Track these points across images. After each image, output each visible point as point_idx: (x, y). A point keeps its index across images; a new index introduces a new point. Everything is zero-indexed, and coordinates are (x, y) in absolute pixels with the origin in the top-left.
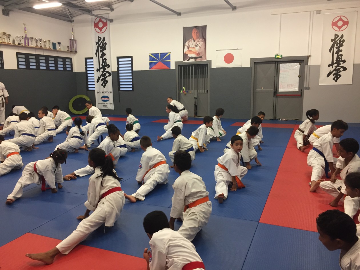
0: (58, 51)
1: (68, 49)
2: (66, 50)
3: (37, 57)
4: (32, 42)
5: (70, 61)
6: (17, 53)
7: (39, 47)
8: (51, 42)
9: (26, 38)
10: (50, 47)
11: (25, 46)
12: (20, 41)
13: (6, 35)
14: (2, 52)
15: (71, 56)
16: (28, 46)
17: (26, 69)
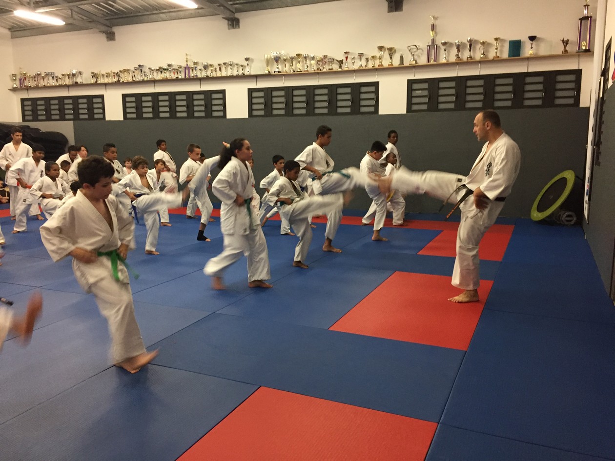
0: (528, 59)
1: (565, 47)
2: (560, 50)
3: (461, 82)
4: (446, 52)
5: (572, 77)
6: (409, 81)
7: (465, 59)
8: (503, 41)
9: (433, 47)
10: (498, 55)
11: (429, 63)
12: (413, 55)
13: (385, 50)
14: (378, 83)
15: (580, 64)
16: (435, 63)
17: (428, 110)
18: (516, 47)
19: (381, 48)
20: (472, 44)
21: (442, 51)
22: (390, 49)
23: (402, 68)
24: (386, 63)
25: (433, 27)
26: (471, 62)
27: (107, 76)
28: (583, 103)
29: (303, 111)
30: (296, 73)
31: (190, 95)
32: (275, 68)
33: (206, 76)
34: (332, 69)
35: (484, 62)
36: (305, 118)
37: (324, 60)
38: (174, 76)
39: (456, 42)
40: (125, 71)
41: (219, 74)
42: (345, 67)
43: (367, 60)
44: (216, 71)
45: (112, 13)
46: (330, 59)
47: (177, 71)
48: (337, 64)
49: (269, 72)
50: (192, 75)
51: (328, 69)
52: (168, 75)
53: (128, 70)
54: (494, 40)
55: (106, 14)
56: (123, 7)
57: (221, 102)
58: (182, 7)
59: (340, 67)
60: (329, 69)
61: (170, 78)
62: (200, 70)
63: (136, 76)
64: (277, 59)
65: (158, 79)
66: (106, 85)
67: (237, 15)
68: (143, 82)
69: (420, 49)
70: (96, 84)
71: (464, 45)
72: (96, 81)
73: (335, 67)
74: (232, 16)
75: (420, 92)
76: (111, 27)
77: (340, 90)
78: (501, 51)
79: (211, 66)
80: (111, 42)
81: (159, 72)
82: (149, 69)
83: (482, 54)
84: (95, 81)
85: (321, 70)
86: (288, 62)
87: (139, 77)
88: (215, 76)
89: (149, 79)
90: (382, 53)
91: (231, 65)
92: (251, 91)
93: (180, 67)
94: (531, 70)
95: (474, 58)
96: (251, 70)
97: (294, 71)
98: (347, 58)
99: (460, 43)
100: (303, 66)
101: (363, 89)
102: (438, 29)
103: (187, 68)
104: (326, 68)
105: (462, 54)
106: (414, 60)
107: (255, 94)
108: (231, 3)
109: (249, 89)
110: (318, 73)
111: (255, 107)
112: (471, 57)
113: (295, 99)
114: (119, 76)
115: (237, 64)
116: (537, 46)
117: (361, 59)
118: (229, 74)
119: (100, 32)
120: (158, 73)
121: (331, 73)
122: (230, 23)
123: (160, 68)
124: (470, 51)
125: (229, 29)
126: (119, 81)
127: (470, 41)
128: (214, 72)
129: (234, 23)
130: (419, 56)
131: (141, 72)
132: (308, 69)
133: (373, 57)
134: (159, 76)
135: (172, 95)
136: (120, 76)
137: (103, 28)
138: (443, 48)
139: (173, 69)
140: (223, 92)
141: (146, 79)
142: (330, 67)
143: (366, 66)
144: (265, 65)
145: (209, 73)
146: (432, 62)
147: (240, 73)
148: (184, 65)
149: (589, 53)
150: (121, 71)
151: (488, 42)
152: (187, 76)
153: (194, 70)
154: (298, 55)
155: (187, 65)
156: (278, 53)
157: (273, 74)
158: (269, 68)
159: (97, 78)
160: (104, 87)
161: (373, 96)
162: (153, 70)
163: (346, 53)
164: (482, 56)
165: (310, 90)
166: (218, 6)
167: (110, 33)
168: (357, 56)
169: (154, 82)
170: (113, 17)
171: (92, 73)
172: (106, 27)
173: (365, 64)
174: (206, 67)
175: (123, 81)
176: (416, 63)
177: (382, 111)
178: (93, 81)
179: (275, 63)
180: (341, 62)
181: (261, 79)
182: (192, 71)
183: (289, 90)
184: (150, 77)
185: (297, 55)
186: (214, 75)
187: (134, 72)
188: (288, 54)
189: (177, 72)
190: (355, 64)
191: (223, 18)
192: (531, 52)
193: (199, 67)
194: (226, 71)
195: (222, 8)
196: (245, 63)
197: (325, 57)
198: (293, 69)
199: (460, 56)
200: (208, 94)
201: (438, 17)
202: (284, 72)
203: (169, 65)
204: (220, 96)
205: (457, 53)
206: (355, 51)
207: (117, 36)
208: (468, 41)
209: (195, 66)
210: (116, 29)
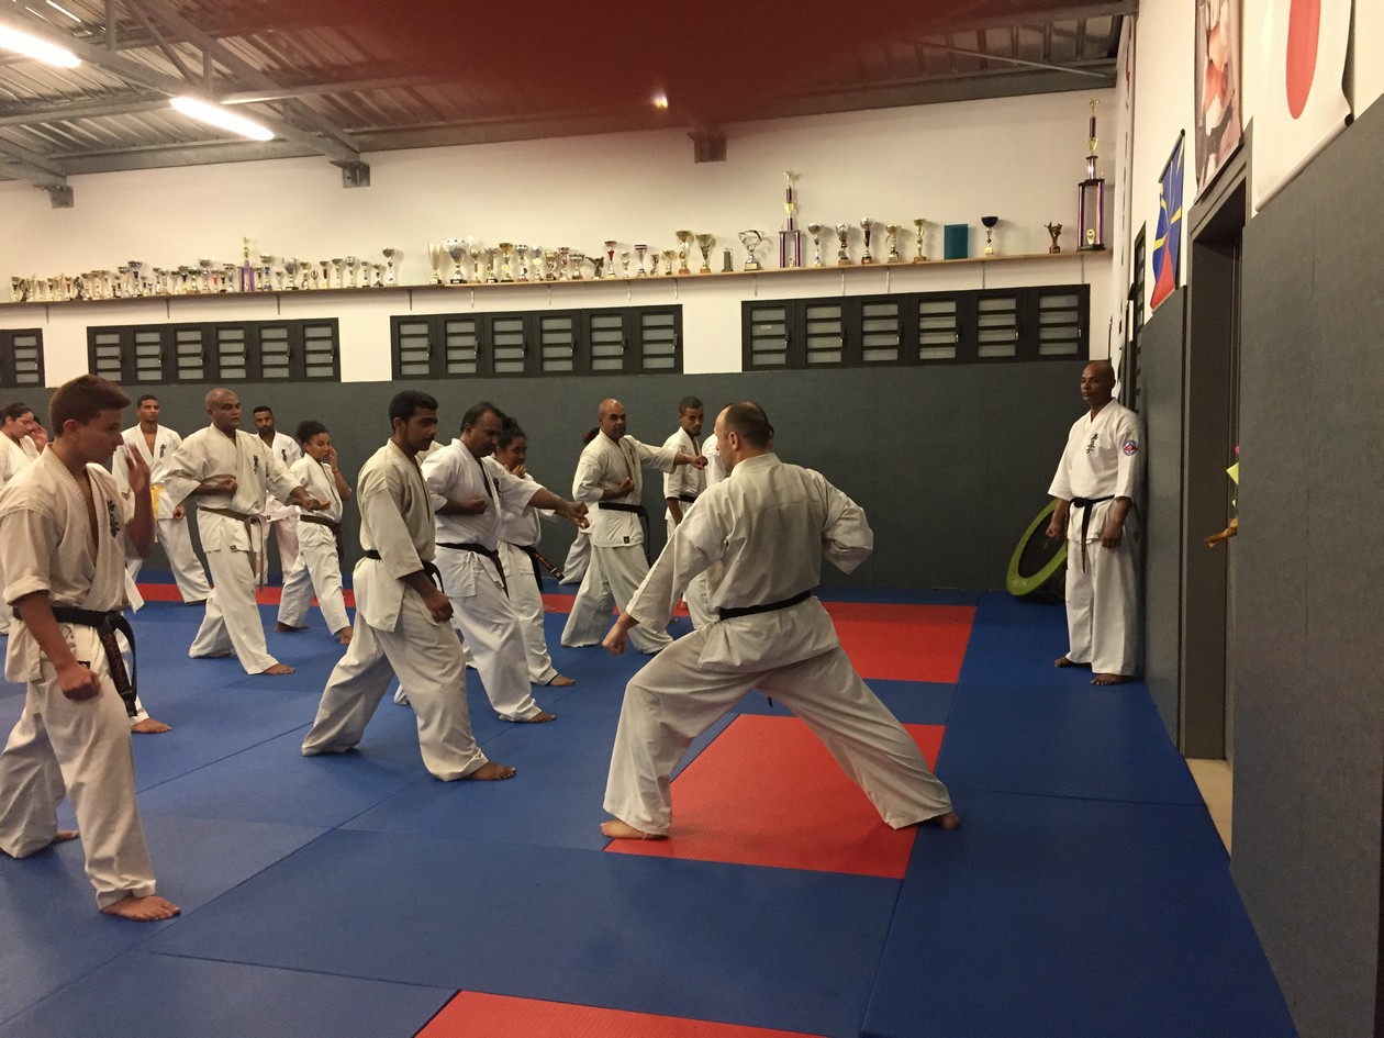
0: (983, 263)
1: (1055, 240)
2: (1044, 245)
3: (852, 308)
4: (819, 246)
5: (1072, 301)
6: (744, 304)
7: (858, 262)
8: (931, 225)
9: (791, 235)
10: (923, 254)
11: (785, 269)
12: (752, 251)
13: (693, 239)
14: (679, 307)
15: (1086, 277)
16: (797, 268)
17: (789, 365)
18: (958, 239)
19: (683, 235)
20: (870, 230)
21: (811, 245)
22: (704, 238)
23: (728, 277)
24: (695, 266)
25: (790, 196)
26: (870, 268)
27: (51, 287)
28: (1097, 352)
29: (519, 367)
30: (499, 283)
31: (253, 330)
32: (450, 274)
33: (294, 288)
34: (579, 277)
35: (896, 268)
36: (524, 380)
37: (561, 257)
38: (214, 288)
39: (839, 226)
40: (95, 274)
41: (322, 284)
42: (607, 275)
43: (655, 259)
44: (315, 278)
45: (67, 147)
46: (575, 255)
47: (223, 276)
48: (589, 266)
49: (440, 282)
50: (258, 284)
51: (570, 277)
52: (200, 285)
53: (104, 273)
54: (913, 223)
55: (51, 147)
56: (94, 134)
57: (327, 345)
58: (235, 136)
59: (598, 273)
60: (574, 278)
61: (206, 292)
62: (278, 274)
63: (123, 286)
64: (457, 254)
65: (176, 293)
66: (47, 306)
67: (365, 158)
68: (139, 301)
69: (765, 239)
70: (23, 306)
71: (854, 231)
72: (24, 298)
73: (587, 273)
74: (352, 160)
75: (769, 327)
76: (65, 177)
77: (598, 322)
78: (930, 247)
79: (304, 265)
80: (63, 210)
81: (180, 280)
82: (156, 270)
83: (893, 252)
84: (21, 297)
85: (555, 279)
86: (482, 260)
87: (129, 290)
88: (314, 288)
89: (154, 293)
90: (687, 245)
91: (350, 265)
92: (397, 322)
93: (230, 267)
94: (992, 284)
95: (876, 261)
96: (396, 277)
97: (496, 281)
98: (611, 253)
99: (845, 230)
100: (515, 270)
101: (649, 320)
102: (800, 199)
103: (246, 270)
104: (567, 275)
105: (852, 250)
106: (754, 261)
107: (406, 329)
108: (351, 131)
109: (392, 318)
110: (549, 286)
111: (406, 356)
112: (869, 258)
113: (500, 340)
114: (80, 286)
115: (364, 264)
116: (1001, 237)
117: (641, 257)
118: (347, 284)
119: (36, 186)
120: (176, 280)
121: (578, 285)
122: (348, 174)
123: (182, 269)
124: (867, 245)
125: (345, 187)
126: (80, 297)
127: (867, 225)
128: (311, 280)
129: (357, 174)
130: (764, 254)
131: (136, 277)
132: (528, 276)
133: (668, 253)
134: (178, 288)
135: (210, 331)
136: (82, 287)
137: (46, 179)
138: (812, 237)
139: (214, 272)
140: (333, 324)
141: (146, 293)
142: (576, 274)
143: (652, 272)
144: (430, 266)
145: (298, 282)
146: (791, 267)
147: (373, 282)
148: (239, 262)
149: (1102, 252)
150: (85, 276)
151: (903, 227)
152: (247, 288)
153: (264, 276)
154: (505, 246)
155: (247, 262)
156: (460, 241)
157: (449, 285)
158: (438, 271)
159: (27, 290)
160: (44, 312)
161: (669, 334)
162: (163, 274)
163: (609, 243)
164: (892, 256)
165: (533, 322)
166: (320, 136)
167: (62, 189)
168: (632, 251)
169: (167, 300)
170: (68, 154)
171: (15, 279)
172: (51, 176)
173: (651, 268)
174: (291, 269)
175: (90, 298)
176: (759, 267)
177: (691, 367)
178: (16, 297)
179: (452, 261)
180: (599, 263)
181: (420, 297)
182: (260, 276)
183: (485, 322)
184: (157, 289)
185: (501, 246)
186: (311, 285)
187: (117, 278)
188: (481, 243)
189: (223, 279)
190: (629, 267)
191: (331, 162)
192: (988, 249)
193: (274, 269)
194: (340, 277)
195: (328, 139)
196: (384, 261)
197: (565, 251)
198: (492, 275)
199: (848, 255)
200: (297, 328)
201: (799, 175)
202: (473, 282)
203: (204, 264)
204: (326, 332)
205: (840, 249)
206: (628, 239)
207: (76, 198)
208: (863, 226)
209: (267, 265)
210: (73, 182)
